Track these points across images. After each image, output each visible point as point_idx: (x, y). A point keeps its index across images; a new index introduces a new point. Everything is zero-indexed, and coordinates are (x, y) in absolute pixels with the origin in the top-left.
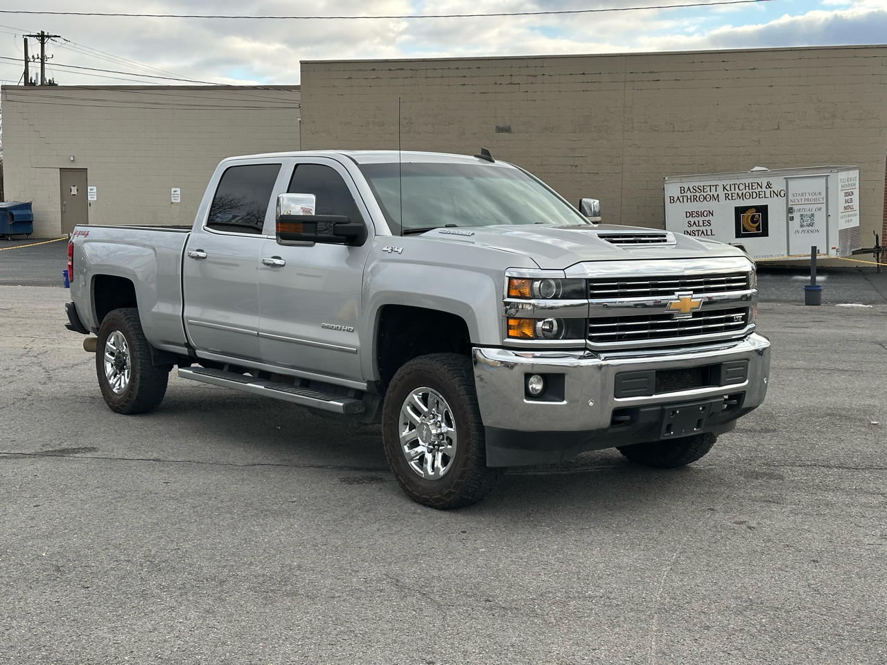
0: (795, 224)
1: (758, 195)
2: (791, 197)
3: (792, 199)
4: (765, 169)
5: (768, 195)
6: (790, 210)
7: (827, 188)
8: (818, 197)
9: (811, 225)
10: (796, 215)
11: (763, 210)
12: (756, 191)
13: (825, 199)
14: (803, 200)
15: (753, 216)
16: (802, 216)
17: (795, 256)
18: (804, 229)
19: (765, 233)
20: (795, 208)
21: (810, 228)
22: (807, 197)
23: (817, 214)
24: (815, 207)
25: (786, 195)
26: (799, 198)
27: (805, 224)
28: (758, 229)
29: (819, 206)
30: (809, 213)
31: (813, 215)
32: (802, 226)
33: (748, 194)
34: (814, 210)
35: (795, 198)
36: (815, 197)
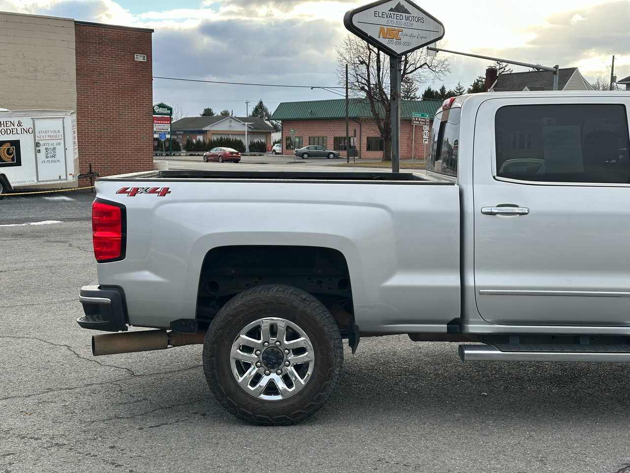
0: (42, 156)
1: (12, 131)
2: (37, 134)
3: (39, 135)
4: (7, 110)
5: (19, 132)
6: (37, 145)
7: (64, 128)
8: (58, 134)
9: (54, 156)
10: (42, 148)
11: (16, 144)
12: (10, 128)
13: (63, 136)
14: (47, 137)
15: (9, 149)
16: (46, 149)
17: (43, 181)
18: (49, 159)
19: (19, 163)
20: (41, 142)
21: (53, 159)
22: (50, 134)
23: (58, 148)
24: (55, 142)
25: (34, 132)
26: (44, 134)
27: (49, 155)
28: (13, 159)
29: (59, 141)
30: (52, 147)
31: (54, 148)
32: (47, 157)
33: (3, 130)
34: (55, 144)
35: (41, 134)
36: (55, 134)
